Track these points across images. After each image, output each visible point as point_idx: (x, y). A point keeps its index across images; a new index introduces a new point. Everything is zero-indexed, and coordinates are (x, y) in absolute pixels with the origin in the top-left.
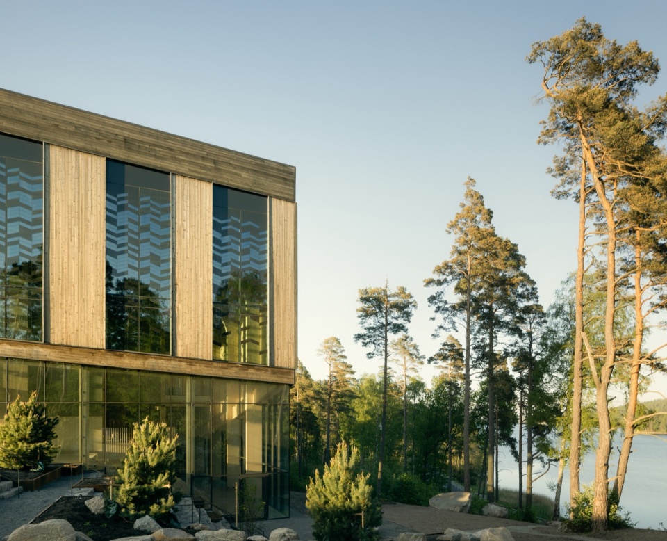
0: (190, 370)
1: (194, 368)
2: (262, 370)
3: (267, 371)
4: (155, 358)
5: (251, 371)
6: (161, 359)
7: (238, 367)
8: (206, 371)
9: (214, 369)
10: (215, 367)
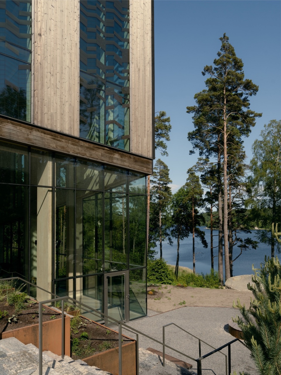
0: (54, 146)
1: (59, 143)
2: (125, 156)
3: (130, 157)
4: (12, 124)
5: (117, 156)
6: (21, 126)
7: (104, 149)
8: (72, 149)
9: (80, 148)
10: (81, 146)
